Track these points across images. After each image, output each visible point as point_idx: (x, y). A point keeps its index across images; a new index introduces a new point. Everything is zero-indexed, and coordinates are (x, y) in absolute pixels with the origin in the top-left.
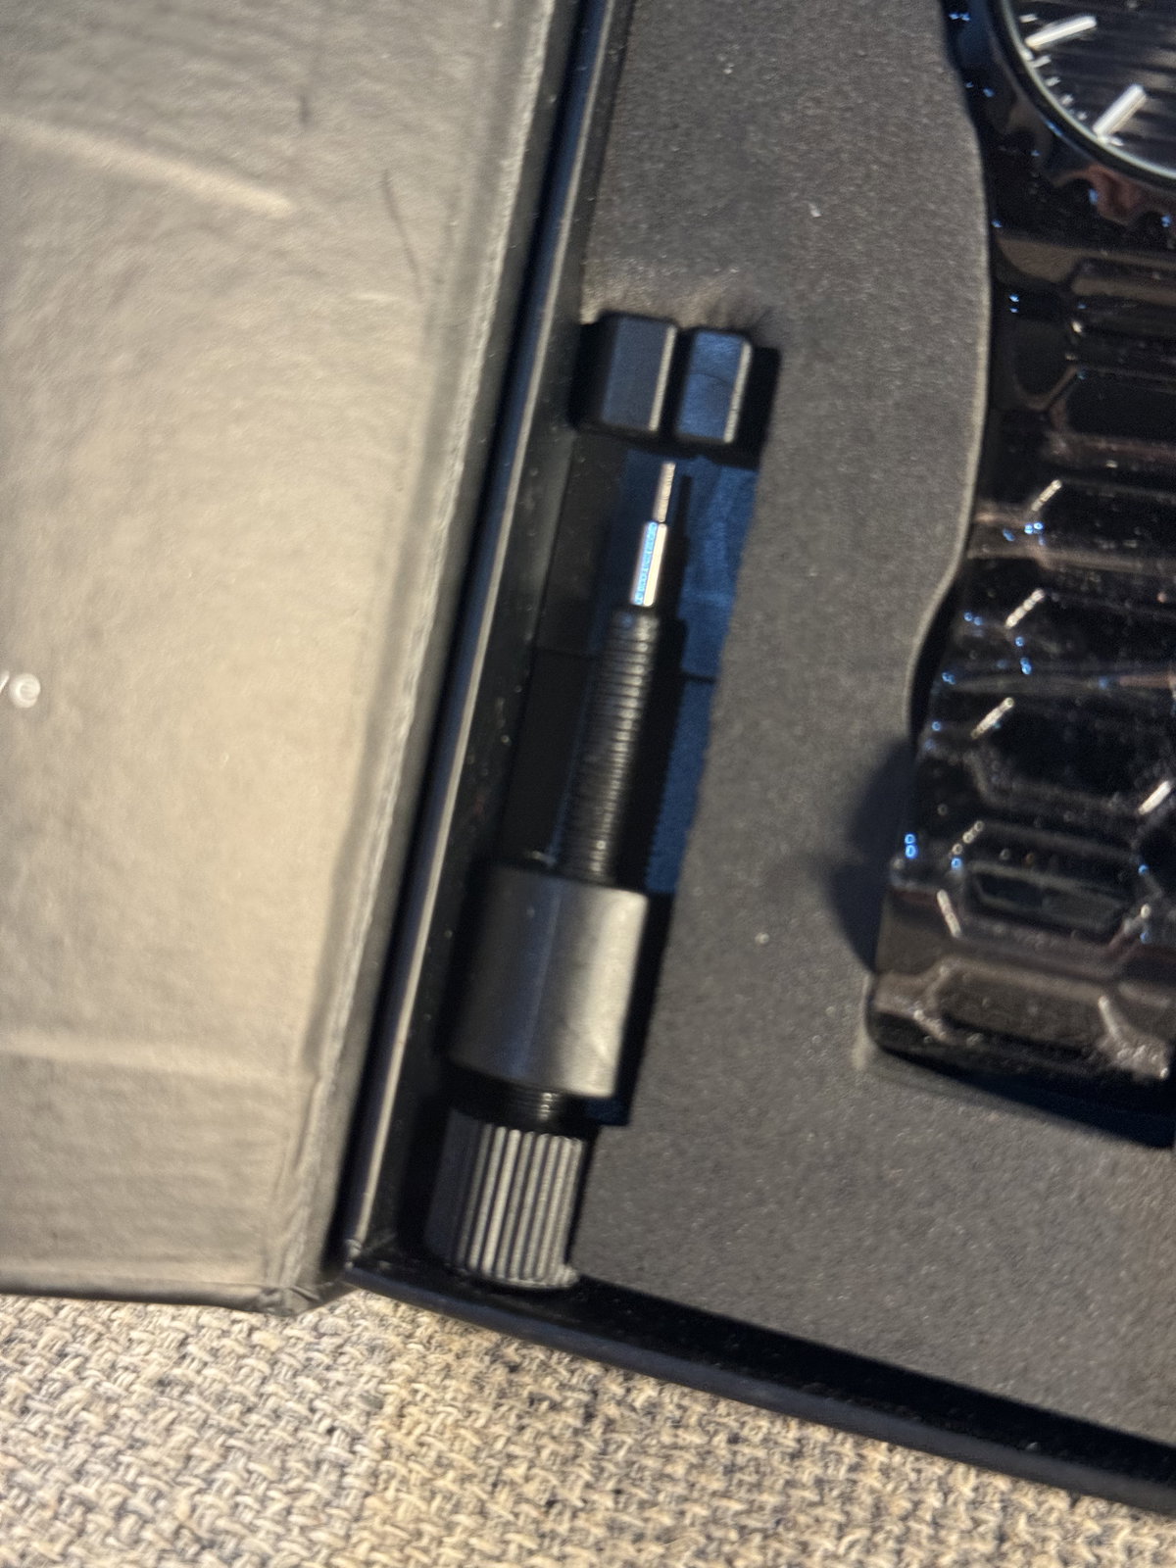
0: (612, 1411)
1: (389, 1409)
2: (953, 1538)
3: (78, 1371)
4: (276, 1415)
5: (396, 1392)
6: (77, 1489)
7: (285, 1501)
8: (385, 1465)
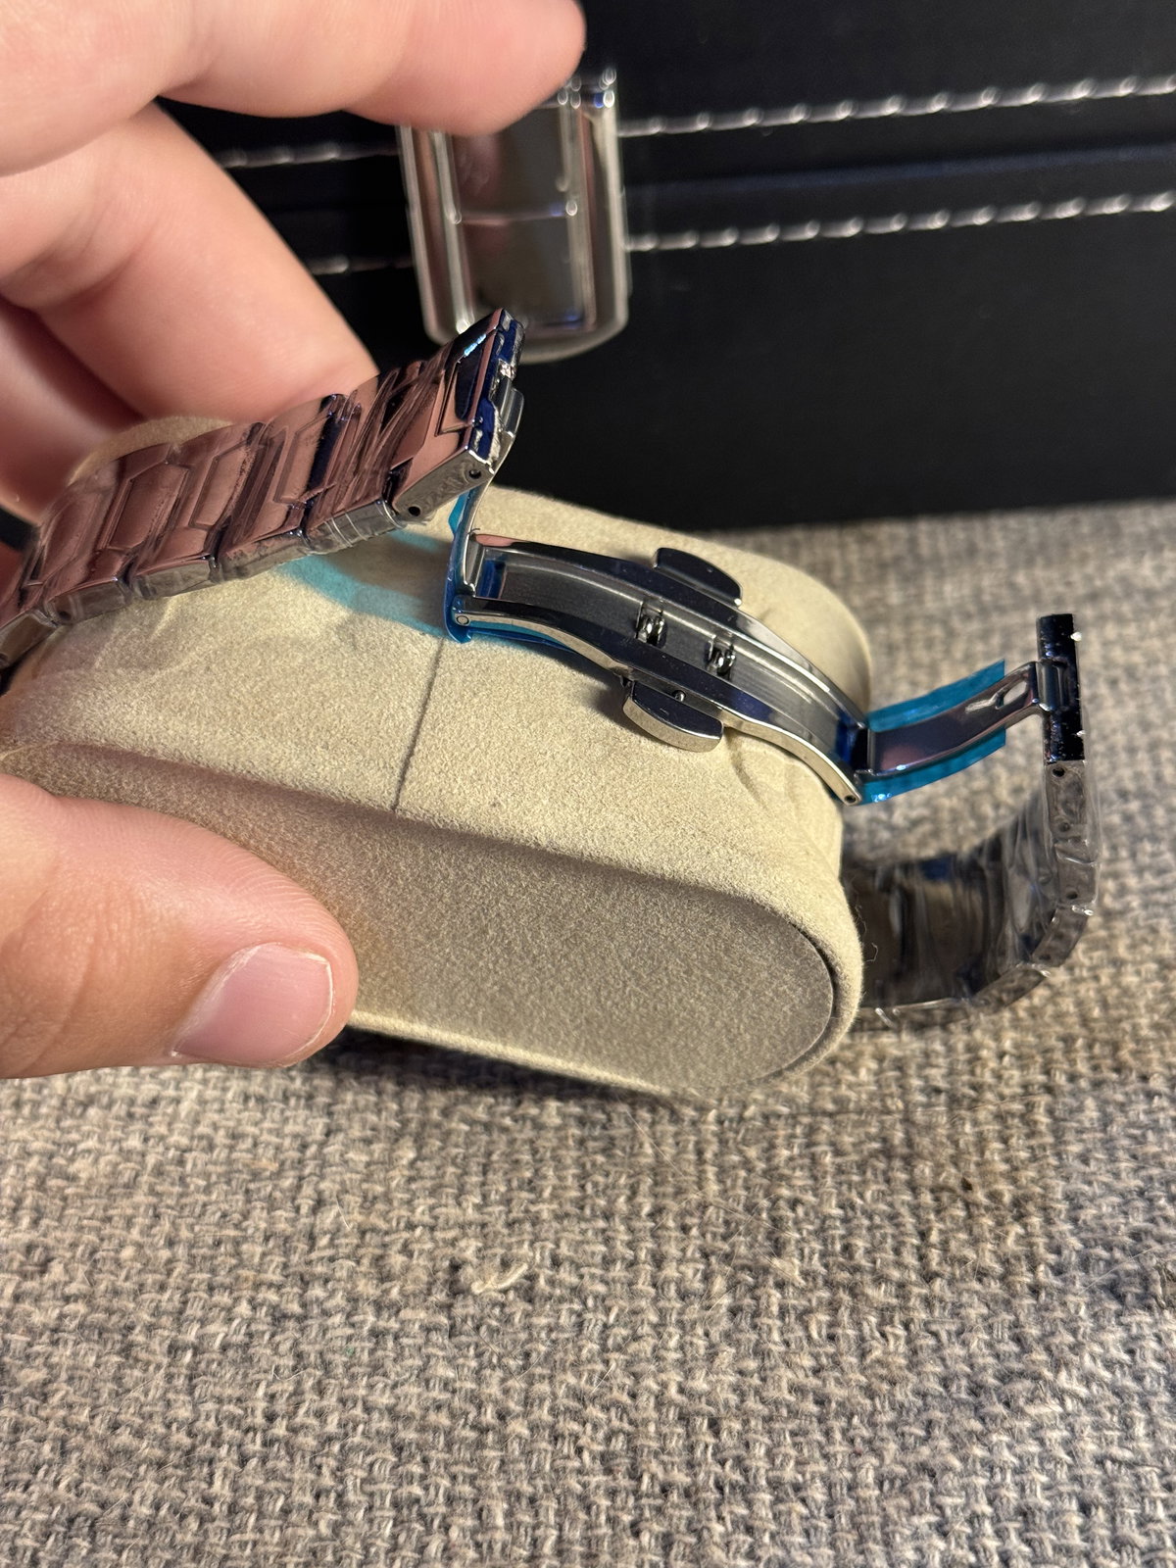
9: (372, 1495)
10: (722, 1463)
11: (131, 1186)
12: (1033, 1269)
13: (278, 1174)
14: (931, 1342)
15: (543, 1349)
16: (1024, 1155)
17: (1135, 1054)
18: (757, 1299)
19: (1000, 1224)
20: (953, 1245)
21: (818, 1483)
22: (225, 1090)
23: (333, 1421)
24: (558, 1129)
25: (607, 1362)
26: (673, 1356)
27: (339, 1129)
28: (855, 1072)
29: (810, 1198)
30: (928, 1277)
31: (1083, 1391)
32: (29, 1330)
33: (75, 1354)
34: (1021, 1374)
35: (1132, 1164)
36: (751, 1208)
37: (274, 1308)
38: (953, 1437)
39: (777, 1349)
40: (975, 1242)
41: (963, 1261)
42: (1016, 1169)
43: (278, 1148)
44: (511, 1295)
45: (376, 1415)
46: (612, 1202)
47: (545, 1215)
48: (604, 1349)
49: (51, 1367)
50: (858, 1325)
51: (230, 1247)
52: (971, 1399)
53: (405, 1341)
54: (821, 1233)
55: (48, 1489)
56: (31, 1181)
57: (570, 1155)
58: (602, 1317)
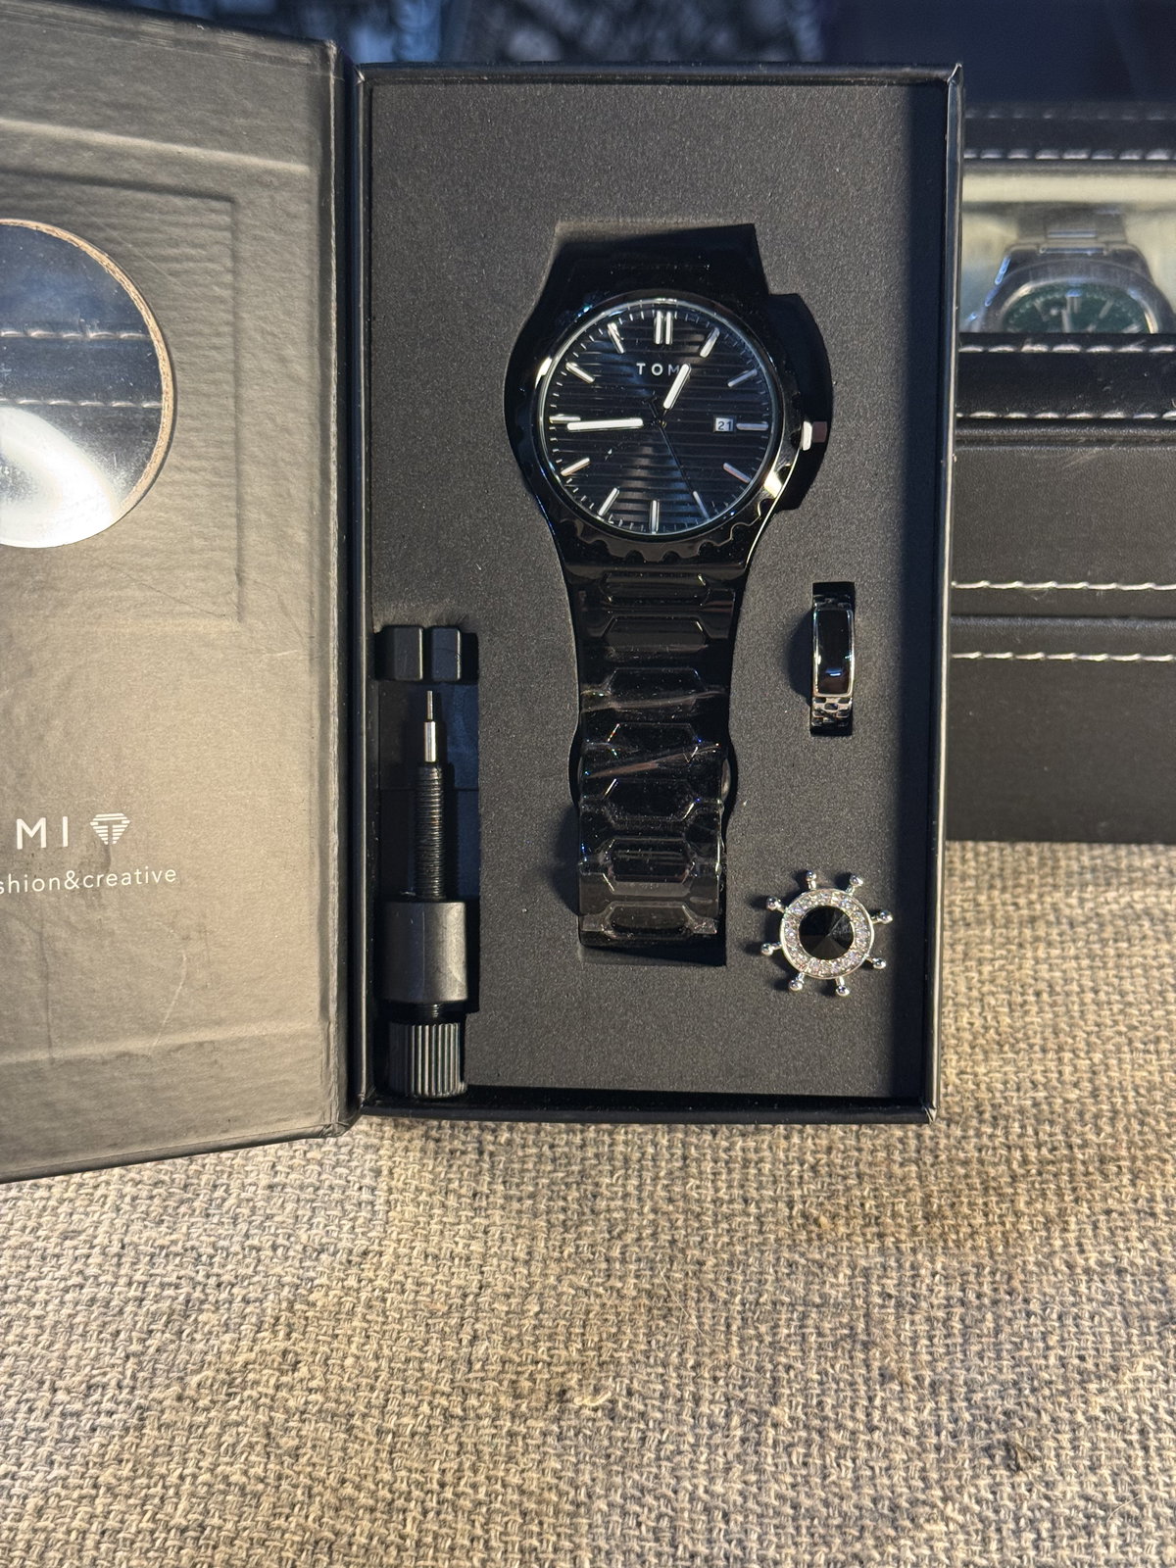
0: (491, 1148)
1: (385, 1172)
2: (663, 1164)
3: (226, 1191)
4: (331, 1188)
5: (385, 1164)
6: (248, 1243)
7: (351, 1224)
8: (392, 1197)
9: (506, 1543)
10: (730, 1542)
11: (352, 1313)
12: (938, 1434)
13: (447, 1314)
14: (869, 1473)
15: (619, 1453)
16: (942, 1350)
17: (1021, 1282)
18: (759, 1433)
19: (921, 1400)
20: (889, 1409)
21: (789, 1560)
22: (413, 1248)
23: (482, 1490)
24: (634, 1298)
25: (659, 1467)
26: (703, 1467)
27: (488, 1285)
28: (836, 1276)
29: (798, 1365)
30: (872, 1429)
31: (960, 1519)
32: (287, 1411)
33: (317, 1430)
34: (924, 1503)
35: (1012, 1363)
36: (759, 1369)
37: (445, 1410)
38: (877, 1538)
39: (770, 1469)
40: (903, 1410)
41: (895, 1421)
42: (935, 1360)
43: (448, 1295)
44: (600, 1413)
45: (510, 1490)
46: (667, 1355)
47: (624, 1360)
48: (658, 1458)
49: (300, 1437)
50: (823, 1457)
51: (417, 1365)
52: (890, 1514)
53: (529, 1441)
54: (804, 1391)
55: (302, 1521)
56: (284, 1305)
57: (641, 1319)
58: (658, 1436)
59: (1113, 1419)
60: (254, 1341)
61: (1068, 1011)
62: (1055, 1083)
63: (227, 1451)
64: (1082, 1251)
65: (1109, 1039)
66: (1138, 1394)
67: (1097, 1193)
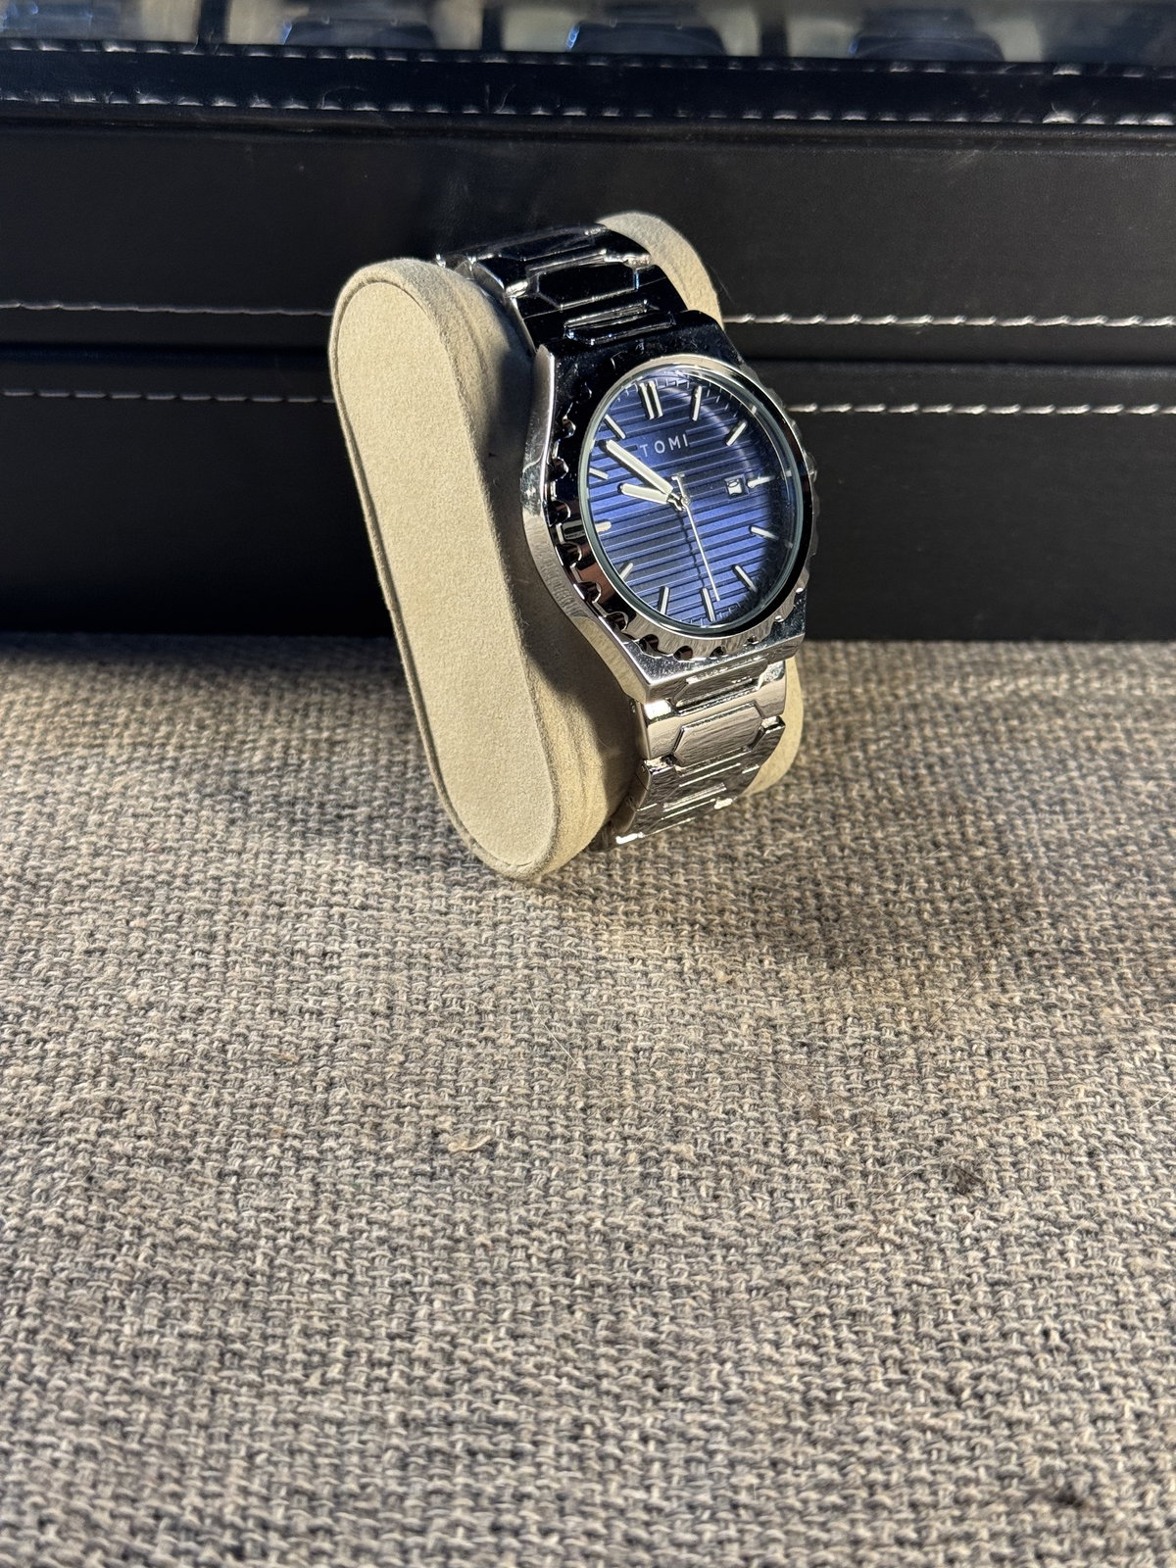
9: (374, 1278)
10: (635, 1272)
11: (186, 1064)
12: (863, 1161)
13: (299, 1063)
14: (789, 1204)
15: (501, 1192)
16: (861, 1086)
17: (942, 1021)
18: (661, 1169)
19: (841, 1131)
20: (807, 1142)
21: (705, 1288)
22: (256, 1005)
23: (344, 1227)
24: (512, 1047)
25: (549, 1203)
26: (598, 1201)
27: (345, 1037)
28: (739, 1027)
29: (702, 1105)
30: (787, 1164)
32: (111, 1156)
33: (146, 1174)
34: (854, 1228)
35: (938, 1095)
36: (659, 1110)
37: (297, 1152)
38: (803, 1264)
39: (676, 1202)
40: (823, 1142)
41: (814, 1153)
42: (854, 1096)
43: (297, 1046)
44: (478, 1155)
45: (376, 1227)
46: (553, 1099)
47: (503, 1104)
48: (547, 1194)
49: (129, 1181)
50: (735, 1190)
51: (263, 1109)
53: (397, 1180)
54: (710, 1129)
55: (131, 1260)
56: (107, 1058)
57: (520, 1066)
58: (545, 1173)
59: (1056, 1143)
60: (71, 1092)
61: (964, 781)
62: (958, 843)
63: (39, 1197)
64: (1004, 991)
65: (1011, 802)
66: (1083, 1118)
67: (1016, 938)
